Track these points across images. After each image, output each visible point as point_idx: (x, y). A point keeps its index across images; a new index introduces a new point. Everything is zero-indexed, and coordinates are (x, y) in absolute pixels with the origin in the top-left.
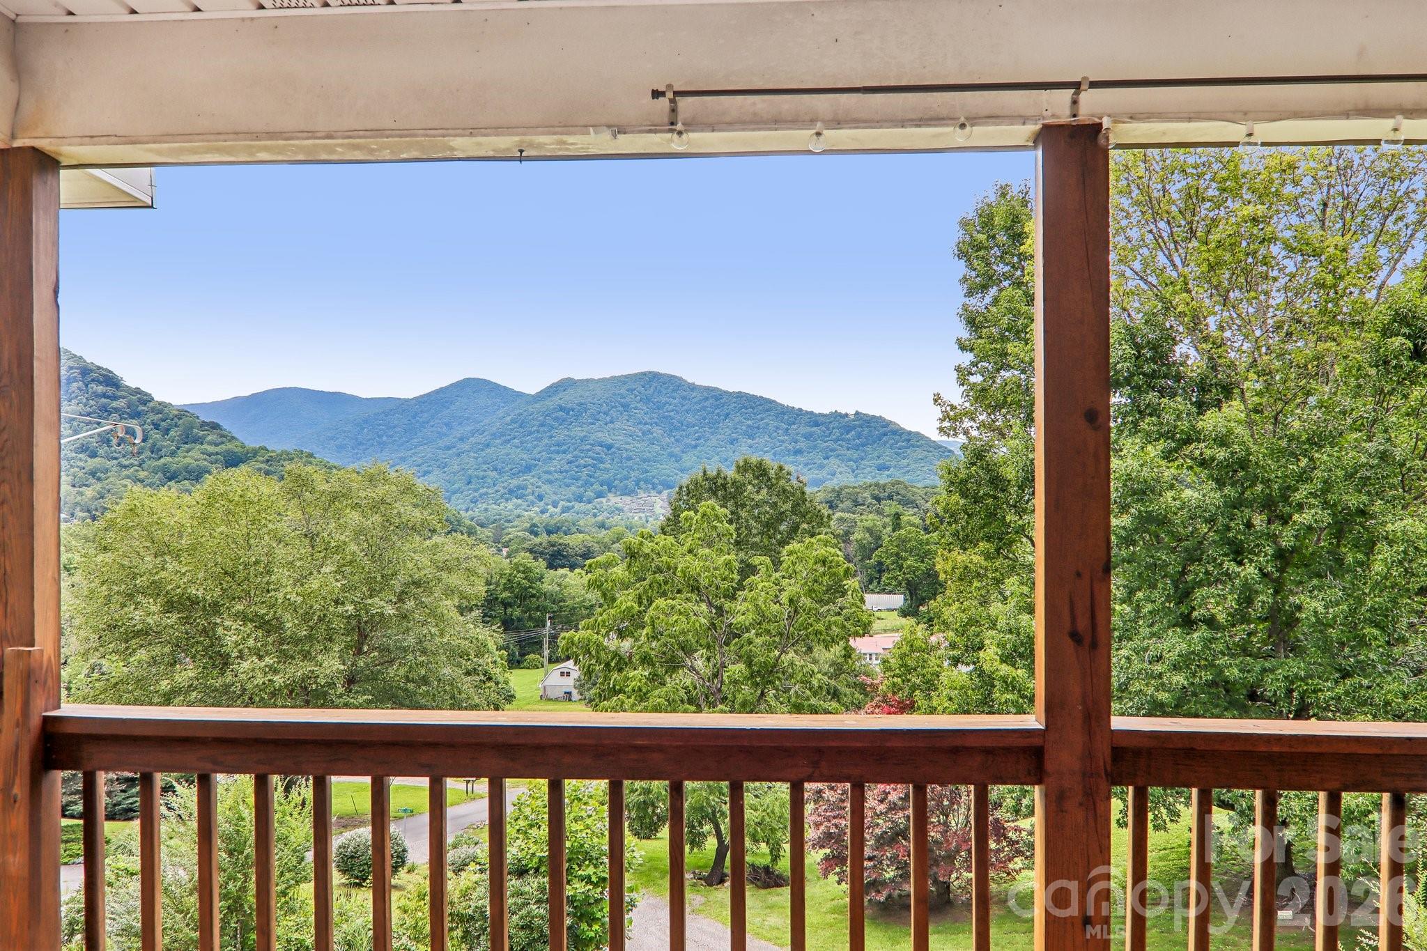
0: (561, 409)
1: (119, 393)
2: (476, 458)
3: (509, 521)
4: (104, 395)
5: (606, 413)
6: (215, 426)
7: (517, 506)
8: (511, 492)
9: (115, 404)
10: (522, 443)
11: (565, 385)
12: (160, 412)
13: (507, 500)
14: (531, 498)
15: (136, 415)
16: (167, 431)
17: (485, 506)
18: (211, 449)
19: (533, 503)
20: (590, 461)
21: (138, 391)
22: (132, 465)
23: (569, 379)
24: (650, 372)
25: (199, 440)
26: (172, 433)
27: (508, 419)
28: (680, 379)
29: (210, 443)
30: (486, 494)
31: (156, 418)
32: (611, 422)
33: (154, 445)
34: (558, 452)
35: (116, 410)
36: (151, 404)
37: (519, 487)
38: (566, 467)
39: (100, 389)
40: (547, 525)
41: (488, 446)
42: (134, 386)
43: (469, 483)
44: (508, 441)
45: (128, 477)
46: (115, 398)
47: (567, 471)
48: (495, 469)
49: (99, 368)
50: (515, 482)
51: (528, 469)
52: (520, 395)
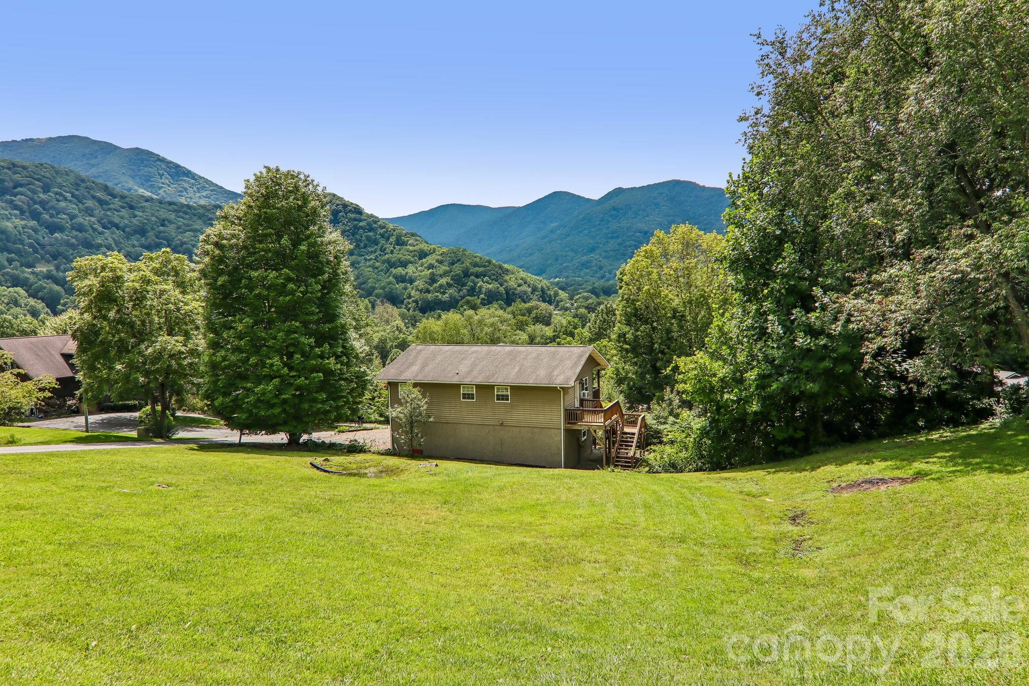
0: (614, 209)
1: (363, 217)
2: (561, 244)
3: (580, 285)
4: (355, 219)
5: (644, 210)
6: (413, 235)
7: (586, 274)
8: (583, 265)
9: (361, 224)
10: (589, 232)
11: (618, 191)
12: (384, 227)
13: (580, 270)
14: (595, 268)
15: (371, 229)
16: (388, 239)
17: (566, 274)
18: (411, 248)
19: (596, 272)
20: (633, 243)
21: (372, 216)
22: (371, 259)
23: (620, 188)
24: (674, 180)
25: (404, 244)
26: (391, 240)
27: (581, 217)
28: (695, 183)
29: (410, 245)
30: (567, 267)
31: (382, 231)
32: (647, 216)
33: (382, 247)
34: (612, 238)
35: (361, 228)
36: (379, 223)
37: (588, 262)
38: (617, 247)
39: (353, 216)
40: (603, 287)
41: (568, 235)
42: (370, 213)
43: (557, 260)
44: (581, 232)
45: (370, 266)
46: (361, 220)
47: (618, 250)
48: (573, 250)
49: (352, 204)
50: (585, 258)
51: (593, 250)
52: (588, 200)
